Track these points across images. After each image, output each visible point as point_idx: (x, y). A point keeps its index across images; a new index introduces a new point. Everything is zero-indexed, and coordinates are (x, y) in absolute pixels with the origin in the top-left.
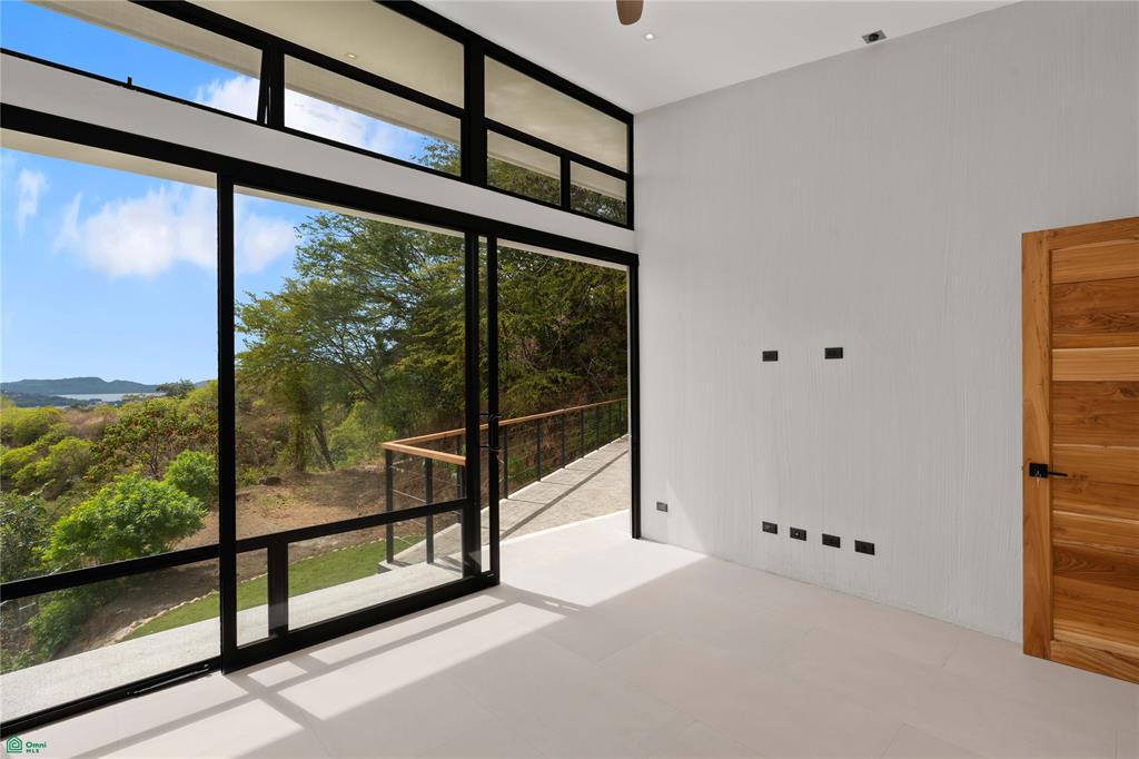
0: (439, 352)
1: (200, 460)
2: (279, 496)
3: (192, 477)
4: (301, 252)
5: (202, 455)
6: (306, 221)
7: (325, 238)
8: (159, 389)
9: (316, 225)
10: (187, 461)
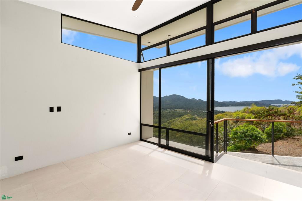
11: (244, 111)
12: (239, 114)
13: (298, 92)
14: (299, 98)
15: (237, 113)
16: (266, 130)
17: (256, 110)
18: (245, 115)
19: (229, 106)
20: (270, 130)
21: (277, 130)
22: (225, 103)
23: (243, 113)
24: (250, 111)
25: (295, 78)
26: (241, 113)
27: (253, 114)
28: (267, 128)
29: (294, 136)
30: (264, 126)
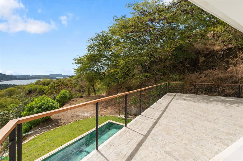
0: (115, 68)
1: (66, 92)
2: (82, 101)
3: (64, 96)
4: (88, 47)
5: (66, 91)
6: (89, 39)
7: (93, 43)
8: (68, 76)
9: (91, 40)
10: (63, 92)
11: (37, 83)
12: (31, 86)
13: (74, 69)
14: (75, 73)
15: (30, 86)
16: (56, 98)
17: (46, 82)
18: (37, 86)
19: (22, 80)
20: (59, 97)
21: (64, 97)
22: (17, 77)
23: (36, 85)
24: (41, 83)
25: (74, 60)
26: (34, 85)
27: (44, 85)
28: (57, 97)
29: (73, 98)
30: (55, 95)
